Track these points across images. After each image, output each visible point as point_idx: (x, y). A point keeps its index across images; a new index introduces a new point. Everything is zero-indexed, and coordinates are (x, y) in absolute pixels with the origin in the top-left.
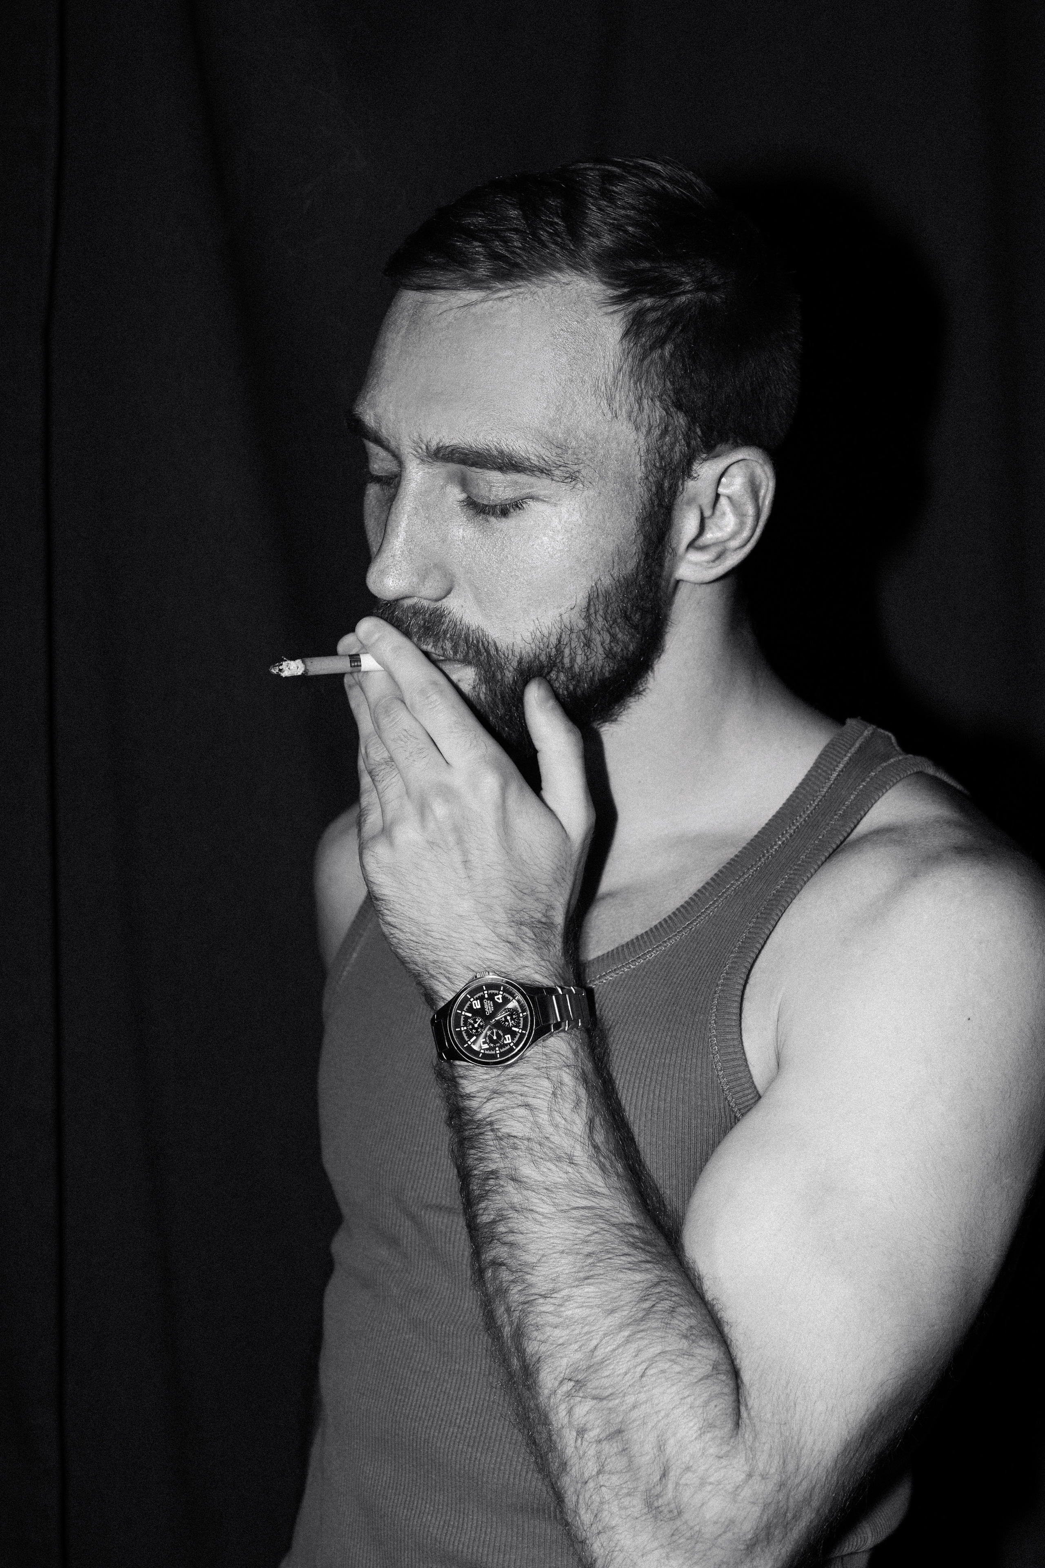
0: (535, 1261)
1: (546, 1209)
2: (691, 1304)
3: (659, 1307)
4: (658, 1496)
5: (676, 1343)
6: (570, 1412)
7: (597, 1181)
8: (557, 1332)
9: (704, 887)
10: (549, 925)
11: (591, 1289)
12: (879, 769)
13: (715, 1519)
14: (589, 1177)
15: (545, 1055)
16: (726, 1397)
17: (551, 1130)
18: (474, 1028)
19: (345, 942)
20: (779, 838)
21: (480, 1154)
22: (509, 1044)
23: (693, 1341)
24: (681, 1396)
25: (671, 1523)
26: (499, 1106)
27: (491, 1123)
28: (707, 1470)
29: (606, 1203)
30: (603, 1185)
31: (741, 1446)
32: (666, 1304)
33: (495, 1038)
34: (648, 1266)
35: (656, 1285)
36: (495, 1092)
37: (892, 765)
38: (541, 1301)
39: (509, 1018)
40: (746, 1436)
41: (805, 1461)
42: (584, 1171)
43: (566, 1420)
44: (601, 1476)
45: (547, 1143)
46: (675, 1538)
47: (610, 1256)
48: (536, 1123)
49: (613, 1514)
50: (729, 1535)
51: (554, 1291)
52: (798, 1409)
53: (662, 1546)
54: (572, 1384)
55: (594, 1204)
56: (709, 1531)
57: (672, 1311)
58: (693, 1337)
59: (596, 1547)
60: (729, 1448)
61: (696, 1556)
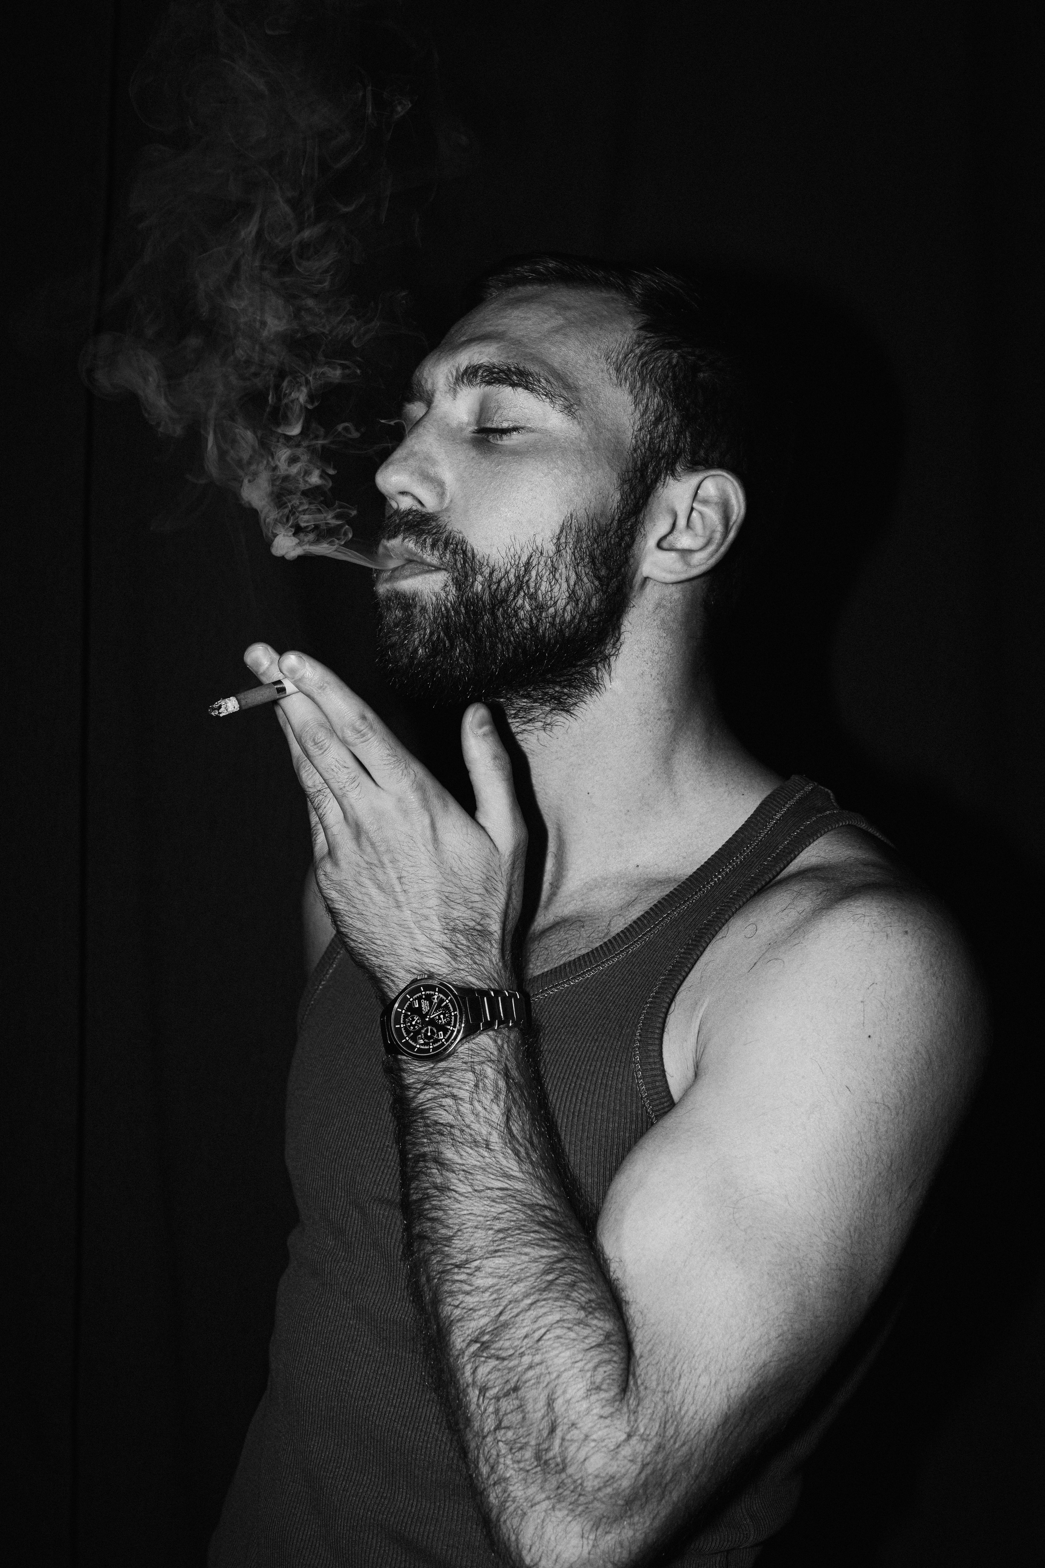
0: (451, 1234)
1: (462, 1188)
2: (592, 1280)
3: (561, 1280)
4: (547, 1450)
5: (573, 1313)
6: (474, 1372)
7: (512, 1165)
8: (468, 1299)
9: (643, 916)
10: (484, 933)
11: (501, 1260)
12: (814, 819)
13: (596, 1473)
14: (504, 1162)
15: (472, 1050)
16: (616, 1365)
17: (472, 1118)
18: (411, 1025)
19: (323, 957)
20: (715, 875)
21: (414, 1140)
22: (442, 1040)
23: (590, 1313)
24: (573, 1360)
25: (558, 1475)
26: (429, 1096)
27: (422, 1112)
28: (592, 1427)
29: (519, 1186)
30: (518, 1170)
31: (625, 1409)
32: (569, 1279)
33: (429, 1034)
34: (556, 1243)
35: (560, 1261)
36: (426, 1083)
37: (826, 816)
38: (456, 1270)
39: (442, 1016)
40: (631, 1402)
41: (685, 1429)
42: (500, 1157)
43: (470, 1380)
44: (497, 1432)
45: (467, 1130)
46: (560, 1491)
47: (519, 1232)
48: (458, 1111)
49: (508, 1468)
50: (609, 1490)
51: (467, 1261)
52: (682, 1381)
53: (548, 1498)
54: (478, 1345)
55: (506, 1186)
56: (590, 1484)
57: (573, 1285)
58: (590, 1310)
59: (492, 1499)
60: (612, 1410)
61: (581, 1508)
